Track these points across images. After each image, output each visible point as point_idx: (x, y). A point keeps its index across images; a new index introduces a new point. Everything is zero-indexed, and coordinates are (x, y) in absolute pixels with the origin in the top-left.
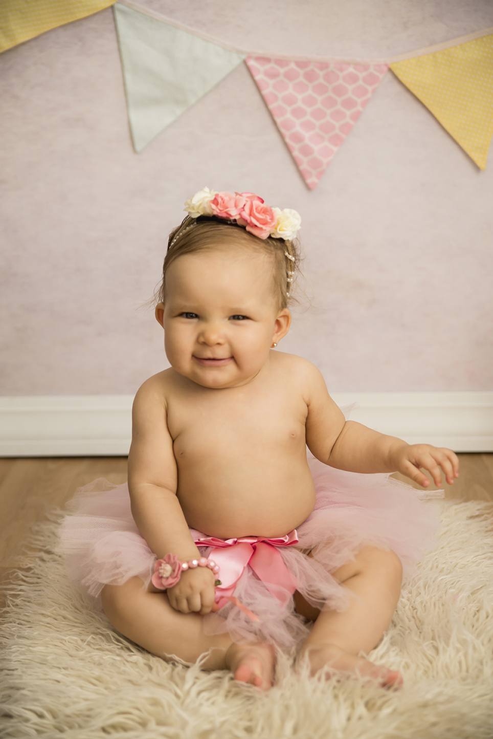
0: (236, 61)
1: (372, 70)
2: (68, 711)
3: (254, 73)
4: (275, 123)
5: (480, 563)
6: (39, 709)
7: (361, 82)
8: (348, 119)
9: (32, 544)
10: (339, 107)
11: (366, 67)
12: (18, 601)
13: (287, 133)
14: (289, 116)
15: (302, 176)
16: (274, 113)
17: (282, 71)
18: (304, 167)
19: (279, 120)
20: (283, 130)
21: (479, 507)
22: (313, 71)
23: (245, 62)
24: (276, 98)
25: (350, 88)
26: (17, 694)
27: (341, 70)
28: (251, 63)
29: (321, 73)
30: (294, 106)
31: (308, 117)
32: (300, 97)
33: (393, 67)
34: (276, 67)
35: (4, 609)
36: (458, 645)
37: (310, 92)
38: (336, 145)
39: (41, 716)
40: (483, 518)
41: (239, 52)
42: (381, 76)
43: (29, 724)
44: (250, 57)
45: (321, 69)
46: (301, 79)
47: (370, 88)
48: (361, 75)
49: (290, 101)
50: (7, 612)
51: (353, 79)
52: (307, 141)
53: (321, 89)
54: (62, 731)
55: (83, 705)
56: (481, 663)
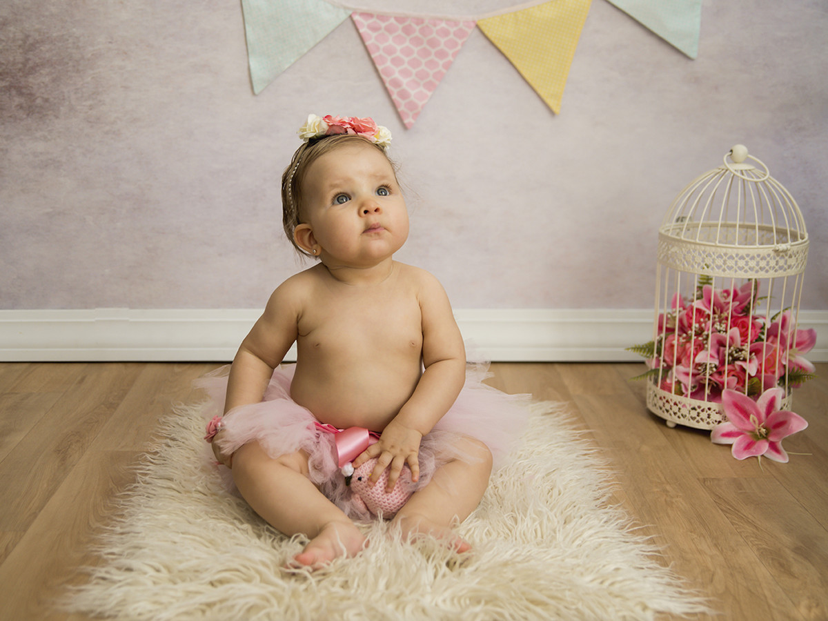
0: (343, 16)
1: (461, 25)
2: (181, 567)
3: (359, 26)
4: (376, 70)
5: (553, 451)
6: (157, 565)
7: (451, 36)
8: (440, 68)
9: (159, 432)
10: (432, 57)
11: (456, 23)
12: (147, 478)
13: (387, 79)
14: (389, 64)
15: (399, 116)
16: (376, 61)
17: (383, 25)
18: (401, 109)
19: (380, 68)
20: (383, 77)
21: (552, 406)
22: (410, 25)
23: (351, 17)
24: (378, 48)
25: (443, 40)
26: (139, 552)
27: (435, 25)
28: (356, 18)
29: (417, 28)
30: (394, 56)
31: (406, 66)
32: (399, 48)
33: (480, 23)
34: (378, 21)
35: (135, 485)
36: (535, 516)
37: (407, 44)
38: (430, 90)
39: (158, 571)
40: (555, 415)
41: (346, 8)
42: (469, 31)
43: (147, 576)
44: (355, 13)
45: (417, 24)
46: (400, 32)
47: (460, 42)
48: (452, 30)
49: (390, 51)
50: (137, 487)
51: (445, 33)
52: (404, 86)
53: (417, 41)
54: (175, 583)
55: (194, 562)
56: (554, 531)
